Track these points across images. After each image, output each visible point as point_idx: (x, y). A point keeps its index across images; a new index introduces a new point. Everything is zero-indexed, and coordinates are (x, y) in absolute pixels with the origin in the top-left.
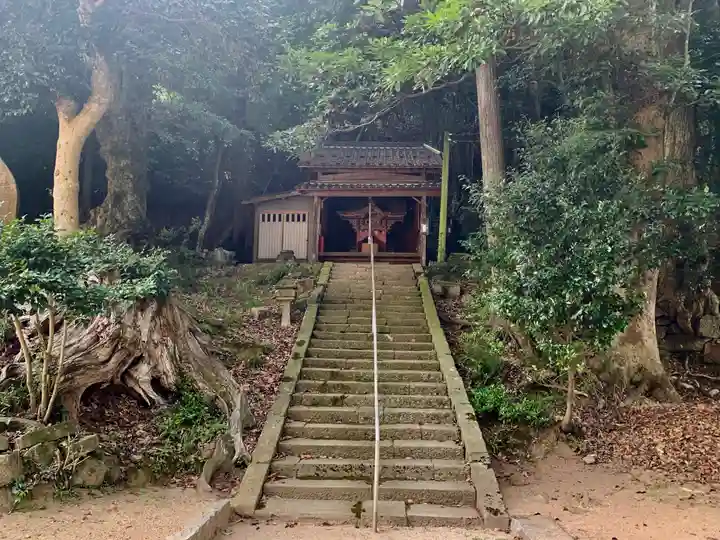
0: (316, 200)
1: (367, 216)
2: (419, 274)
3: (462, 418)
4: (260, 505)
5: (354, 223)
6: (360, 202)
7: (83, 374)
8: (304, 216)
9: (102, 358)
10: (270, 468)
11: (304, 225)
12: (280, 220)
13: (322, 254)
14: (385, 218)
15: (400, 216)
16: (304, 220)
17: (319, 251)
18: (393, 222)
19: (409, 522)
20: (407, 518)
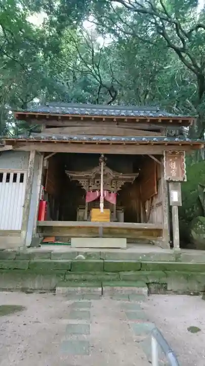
0: (32, 156)
1: (98, 176)
5: (83, 183)
6: (91, 160)
8: (22, 176)
11: (23, 187)
13: (43, 223)
14: (116, 179)
15: (132, 177)
16: (22, 181)
17: (39, 218)
18: (123, 183)
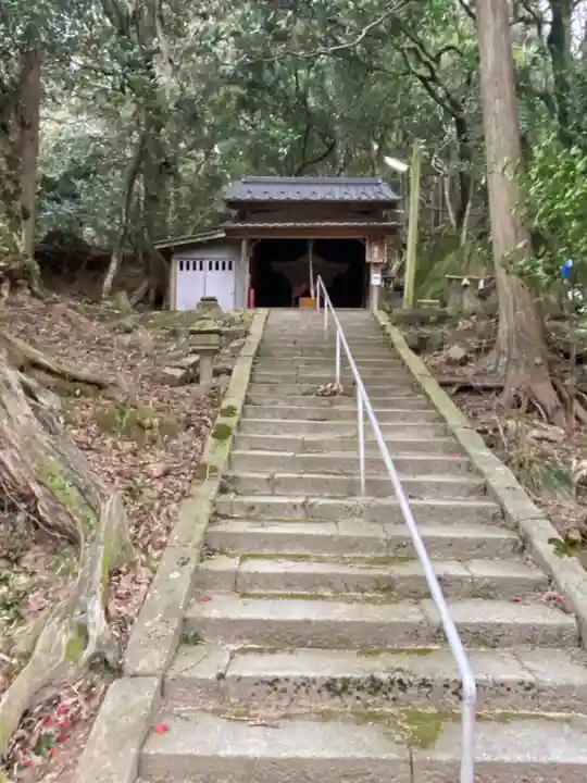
0: (245, 243)
8: (230, 264)
12: (201, 269)
16: (230, 268)
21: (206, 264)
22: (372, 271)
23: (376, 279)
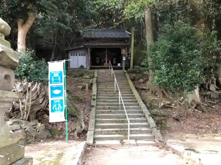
0: (89, 49)
2: (125, 73)
3: (147, 116)
4: (94, 142)
7: (35, 107)
9: (41, 102)
10: (94, 132)
11: (85, 57)
12: (77, 55)
16: (85, 55)
17: (90, 66)
19: (137, 145)
20: (137, 144)
21: (78, 54)
22: (123, 56)
23: (124, 59)
